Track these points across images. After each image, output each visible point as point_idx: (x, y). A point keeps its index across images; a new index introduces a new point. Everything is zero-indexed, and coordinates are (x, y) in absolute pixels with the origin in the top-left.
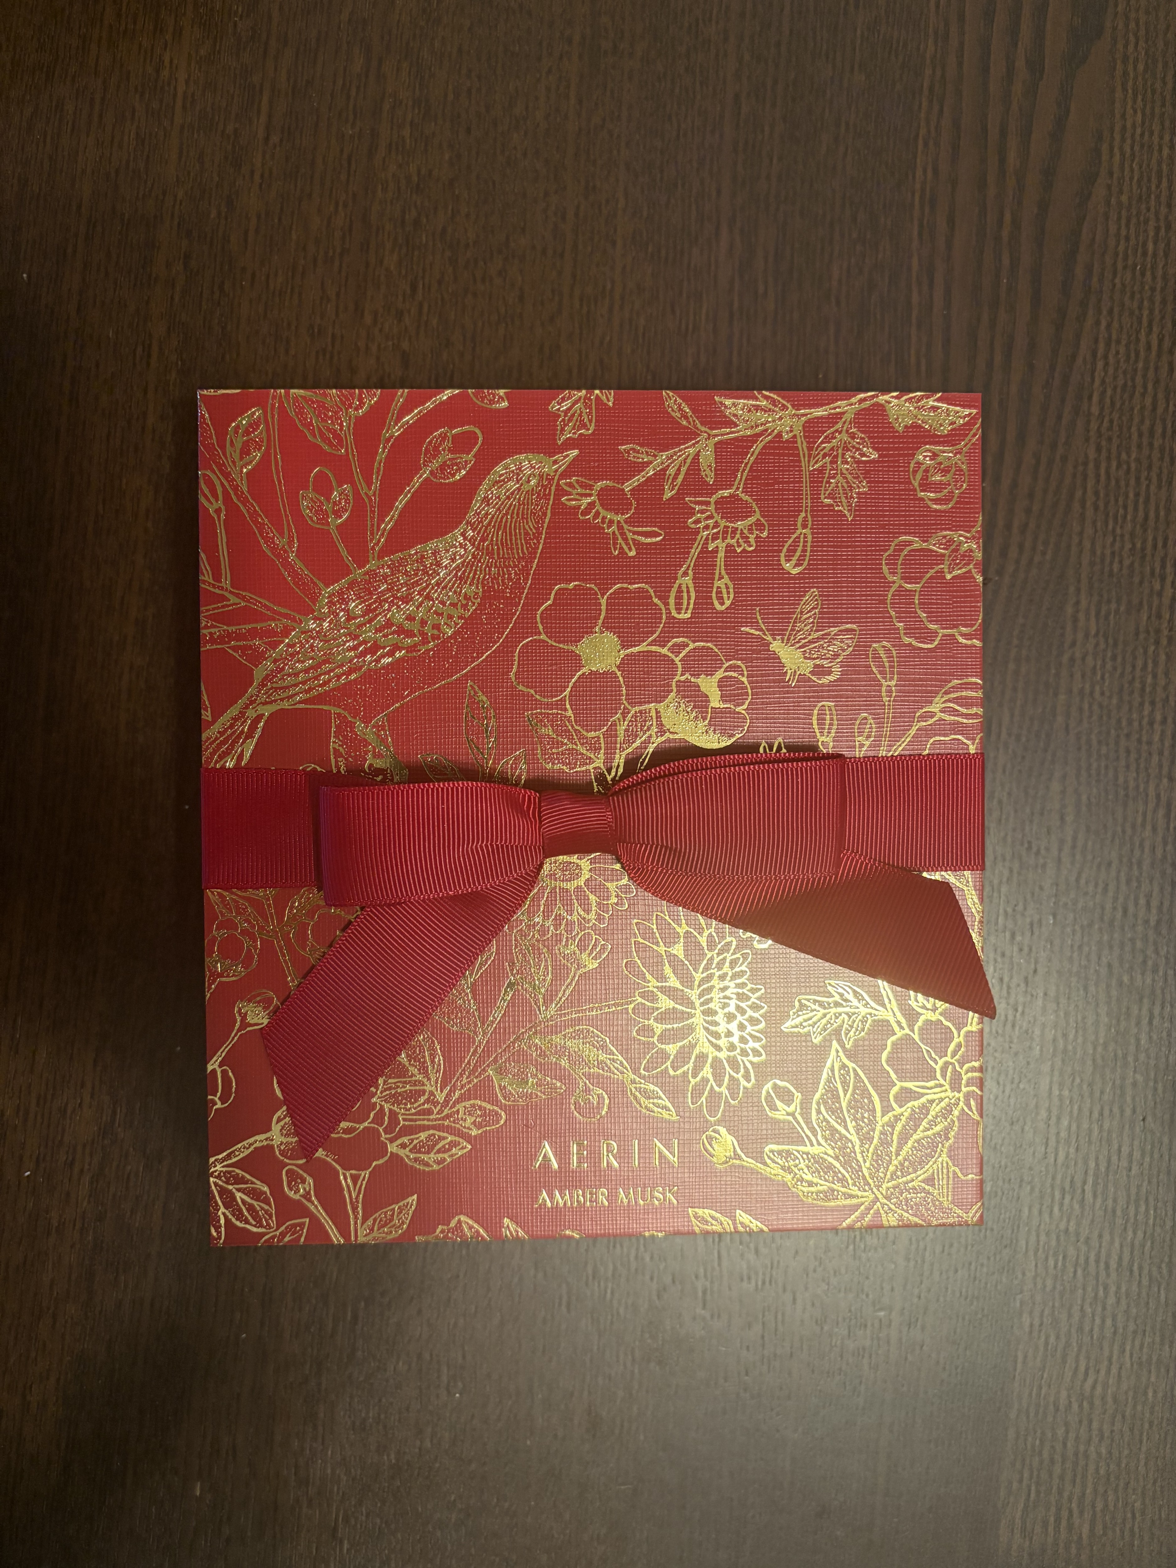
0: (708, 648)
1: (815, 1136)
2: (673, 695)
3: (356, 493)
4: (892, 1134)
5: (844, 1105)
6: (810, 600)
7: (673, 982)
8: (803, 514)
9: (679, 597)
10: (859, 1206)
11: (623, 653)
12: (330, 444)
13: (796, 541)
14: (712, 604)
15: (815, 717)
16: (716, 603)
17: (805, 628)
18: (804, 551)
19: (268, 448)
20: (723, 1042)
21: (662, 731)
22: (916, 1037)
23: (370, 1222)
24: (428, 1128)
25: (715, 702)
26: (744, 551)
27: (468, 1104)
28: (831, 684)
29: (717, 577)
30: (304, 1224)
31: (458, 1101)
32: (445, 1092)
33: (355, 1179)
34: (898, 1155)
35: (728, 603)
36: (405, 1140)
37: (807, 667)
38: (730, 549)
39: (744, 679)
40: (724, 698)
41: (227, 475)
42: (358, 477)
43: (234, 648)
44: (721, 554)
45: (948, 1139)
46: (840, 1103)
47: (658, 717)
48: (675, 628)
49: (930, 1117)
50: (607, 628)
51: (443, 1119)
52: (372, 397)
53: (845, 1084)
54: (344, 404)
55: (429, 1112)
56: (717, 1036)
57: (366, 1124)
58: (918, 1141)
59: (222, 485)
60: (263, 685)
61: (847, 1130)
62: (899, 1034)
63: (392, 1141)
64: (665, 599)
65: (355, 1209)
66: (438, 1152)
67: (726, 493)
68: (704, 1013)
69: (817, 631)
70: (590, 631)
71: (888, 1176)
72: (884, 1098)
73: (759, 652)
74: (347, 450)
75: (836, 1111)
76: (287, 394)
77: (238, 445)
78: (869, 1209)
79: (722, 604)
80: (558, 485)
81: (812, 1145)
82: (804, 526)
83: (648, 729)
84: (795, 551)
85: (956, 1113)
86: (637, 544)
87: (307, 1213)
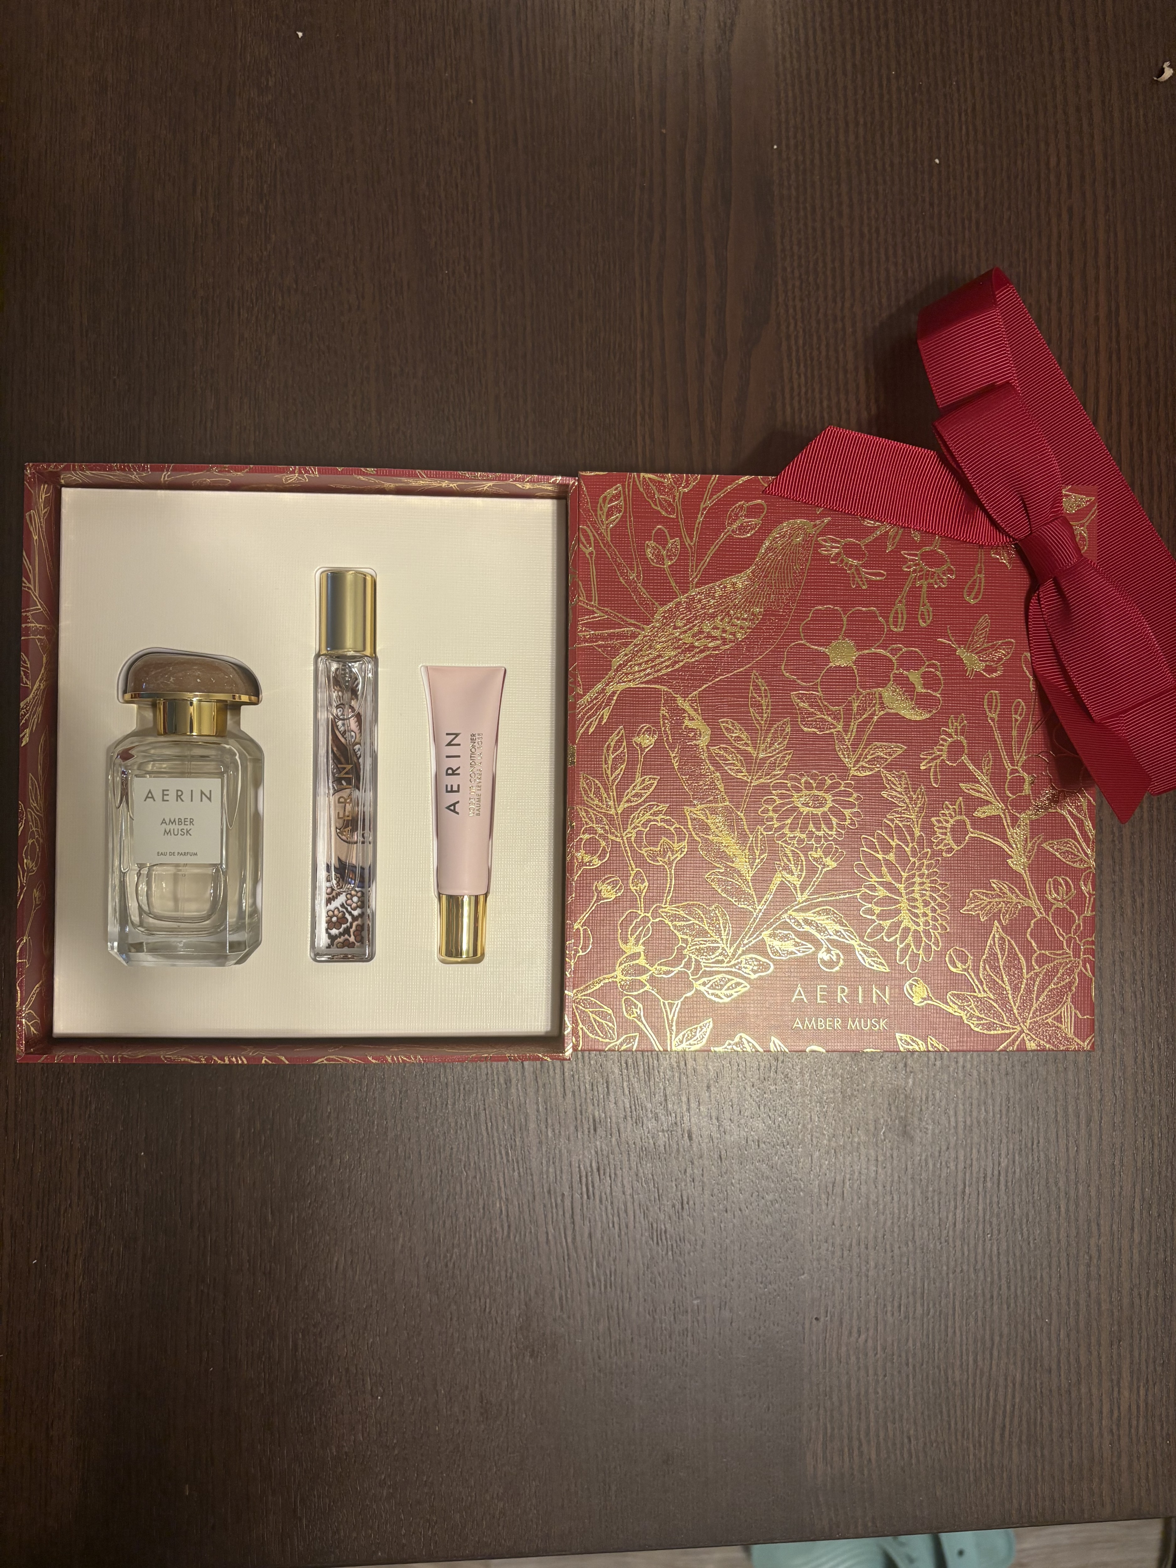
0: (915, 652)
1: (982, 985)
2: (891, 682)
3: (682, 543)
4: (1034, 985)
5: (1001, 963)
6: (984, 621)
7: (889, 879)
8: (979, 565)
9: (896, 617)
10: (1010, 1035)
11: (857, 654)
12: (667, 511)
13: (974, 582)
14: (918, 622)
15: (986, 700)
16: (920, 621)
17: (980, 640)
18: (979, 589)
19: (625, 512)
20: (921, 920)
21: (883, 706)
22: (1050, 919)
23: (680, 1036)
24: (721, 972)
25: (920, 689)
26: (940, 587)
27: (748, 956)
28: (996, 678)
29: (921, 604)
30: (635, 1036)
31: (740, 955)
32: (733, 949)
33: (671, 1005)
34: (1037, 1000)
35: (929, 622)
36: (705, 979)
37: (979, 667)
38: (930, 586)
39: (938, 673)
40: (925, 686)
41: (597, 530)
42: (684, 533)
43: (599, 646)
44: (924, 589)
45: (1070, 990)
46: (998, 962)
47: (881, 698)
48: (892, 638)
49: (1059, 975)
50: (847, 637)
51: (731, 967)
52: (696, 479)
53: (1002, 950)
54: (676, 483)
55: (722, 962)
56: (916, 916)
57: (679, 969)
58: (1051, 991)
59: (594, 536)
60: (617, 670)
61: (1003, 982)
62: (1039, 916)
63: (696, 980)
64: (886, 619)
65: (670, 1026)
66: (728, 989)
67: (927, 549)
68: (908, 899)
69: (988, 642)
70: (836, 638)
71: (1031, 1015)
72: (1028, 961)
73: (949, 655)
74: (677, 516)
75: (995, 968)
76: (639, 477)
77: (605, 510)
78: (1018, 1037)
79: (925, 622)
80: (817, 541)
81: (980, 992)
82: (980, 573)
83: (874, 706)
84: (973, 588)
85: (1077, 971)
86: (870, 582)
87: (637, 1029)
